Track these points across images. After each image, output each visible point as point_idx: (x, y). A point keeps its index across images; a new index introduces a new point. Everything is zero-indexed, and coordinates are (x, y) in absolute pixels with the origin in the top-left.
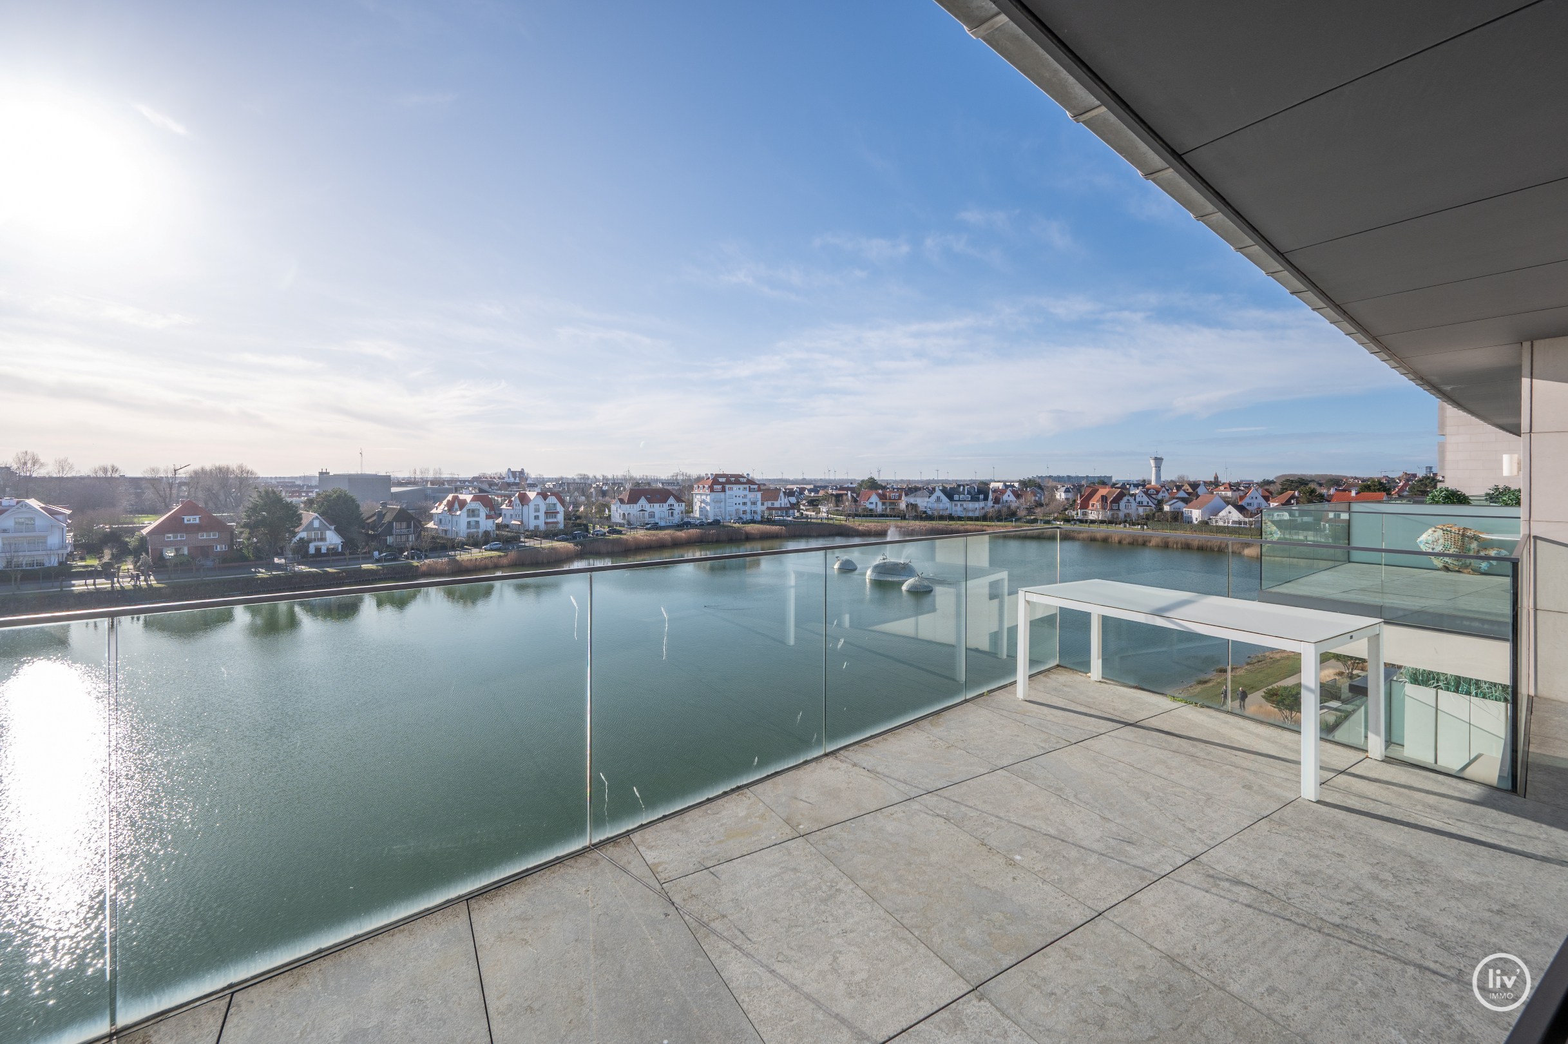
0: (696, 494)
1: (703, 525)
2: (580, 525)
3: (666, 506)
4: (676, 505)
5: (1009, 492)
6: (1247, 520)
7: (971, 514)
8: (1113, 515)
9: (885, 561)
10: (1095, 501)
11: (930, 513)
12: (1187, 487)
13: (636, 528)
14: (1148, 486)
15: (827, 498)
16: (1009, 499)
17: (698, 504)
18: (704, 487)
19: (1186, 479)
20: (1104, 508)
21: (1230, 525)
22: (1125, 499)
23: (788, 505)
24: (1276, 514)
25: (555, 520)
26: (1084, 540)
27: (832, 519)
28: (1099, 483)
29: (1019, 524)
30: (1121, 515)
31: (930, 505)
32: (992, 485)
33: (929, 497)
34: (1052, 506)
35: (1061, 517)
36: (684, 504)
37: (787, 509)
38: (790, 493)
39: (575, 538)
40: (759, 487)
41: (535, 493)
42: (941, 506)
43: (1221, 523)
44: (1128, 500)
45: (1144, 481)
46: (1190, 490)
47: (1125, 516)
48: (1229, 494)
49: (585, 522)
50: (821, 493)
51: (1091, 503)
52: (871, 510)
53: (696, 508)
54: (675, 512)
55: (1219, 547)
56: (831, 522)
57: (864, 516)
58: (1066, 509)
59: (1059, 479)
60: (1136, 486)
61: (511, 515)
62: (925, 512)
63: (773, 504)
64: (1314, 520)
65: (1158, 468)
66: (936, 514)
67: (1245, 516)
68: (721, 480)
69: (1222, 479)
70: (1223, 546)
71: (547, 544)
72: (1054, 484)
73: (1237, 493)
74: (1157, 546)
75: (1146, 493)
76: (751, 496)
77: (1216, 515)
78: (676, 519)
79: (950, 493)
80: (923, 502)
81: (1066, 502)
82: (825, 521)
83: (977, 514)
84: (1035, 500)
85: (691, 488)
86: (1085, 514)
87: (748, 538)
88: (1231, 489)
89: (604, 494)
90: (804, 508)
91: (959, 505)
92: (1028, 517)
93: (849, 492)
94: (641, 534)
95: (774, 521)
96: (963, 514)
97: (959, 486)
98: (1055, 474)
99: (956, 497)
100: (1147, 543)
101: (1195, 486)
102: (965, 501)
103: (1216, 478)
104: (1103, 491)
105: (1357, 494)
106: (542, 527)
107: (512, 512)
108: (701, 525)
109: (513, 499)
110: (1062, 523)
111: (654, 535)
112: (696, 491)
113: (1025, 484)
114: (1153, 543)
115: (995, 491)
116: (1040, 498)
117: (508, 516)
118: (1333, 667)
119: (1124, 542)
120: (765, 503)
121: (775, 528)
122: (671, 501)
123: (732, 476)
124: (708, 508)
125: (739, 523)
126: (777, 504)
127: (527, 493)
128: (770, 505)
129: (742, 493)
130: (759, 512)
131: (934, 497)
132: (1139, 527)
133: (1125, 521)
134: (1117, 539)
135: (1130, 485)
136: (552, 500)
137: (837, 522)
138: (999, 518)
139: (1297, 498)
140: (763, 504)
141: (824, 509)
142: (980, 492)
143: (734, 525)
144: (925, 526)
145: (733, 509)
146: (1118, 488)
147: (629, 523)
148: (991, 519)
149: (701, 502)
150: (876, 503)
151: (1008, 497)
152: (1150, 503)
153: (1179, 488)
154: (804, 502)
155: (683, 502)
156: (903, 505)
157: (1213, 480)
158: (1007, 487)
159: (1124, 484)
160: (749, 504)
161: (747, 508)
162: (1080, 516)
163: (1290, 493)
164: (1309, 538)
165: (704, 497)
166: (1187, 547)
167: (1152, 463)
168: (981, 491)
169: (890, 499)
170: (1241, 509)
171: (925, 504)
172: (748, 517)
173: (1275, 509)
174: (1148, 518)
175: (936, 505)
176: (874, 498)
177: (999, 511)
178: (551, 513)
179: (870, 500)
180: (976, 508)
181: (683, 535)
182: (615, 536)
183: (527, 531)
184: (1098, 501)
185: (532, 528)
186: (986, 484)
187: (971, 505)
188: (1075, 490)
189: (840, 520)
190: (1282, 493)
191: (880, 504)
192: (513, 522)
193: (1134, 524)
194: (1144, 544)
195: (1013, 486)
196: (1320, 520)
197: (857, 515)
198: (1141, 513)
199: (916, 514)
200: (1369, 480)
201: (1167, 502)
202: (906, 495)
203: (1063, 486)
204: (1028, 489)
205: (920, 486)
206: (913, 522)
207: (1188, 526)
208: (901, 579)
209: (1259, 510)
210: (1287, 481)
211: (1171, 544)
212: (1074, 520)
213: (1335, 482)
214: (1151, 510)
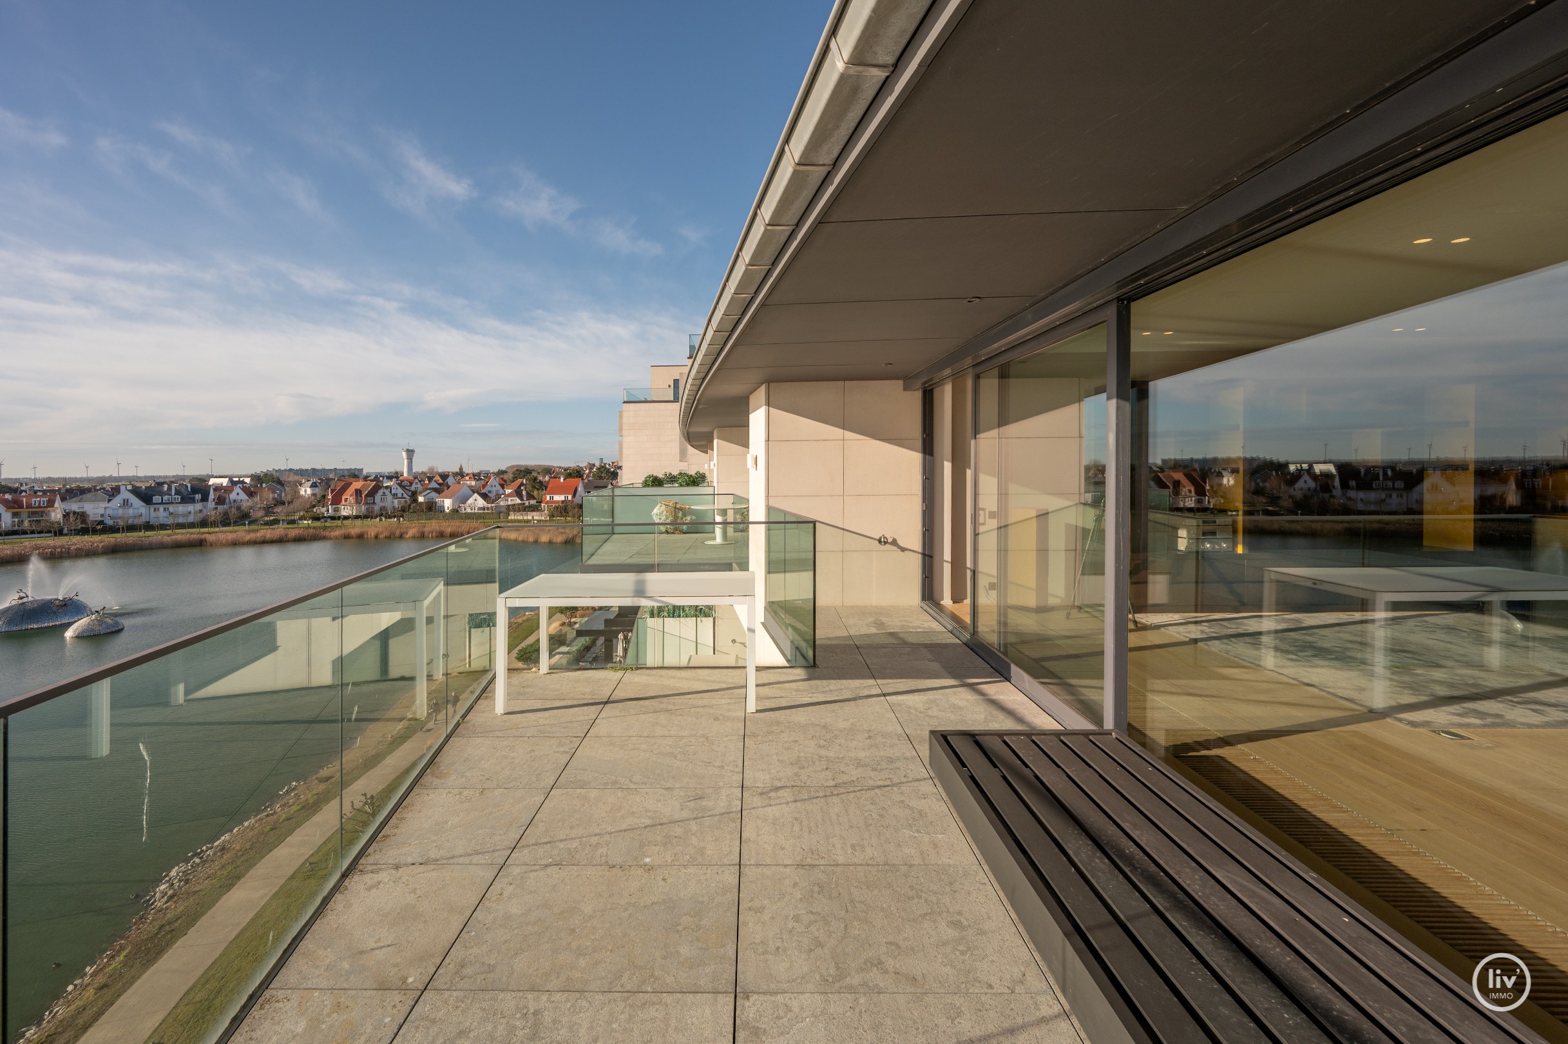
5: (237, 489)
6: (489, 505)
7: (181, 520)
8: (368, 509)
9: (25, 600)
10: (349, 495)
11: (109, 522)
12: (438, 478)
14: (401, 478)
16: (239, 498)
19: (435, 470)
20: (358, 502)
21: (476, 511)
22: (381, 492)
24: (510, 499)
26: (336, 538)
28: (349, 476)
29: (253, 527)
30: (377, 508)
31: (109, 512)
32: (212, 481)
33: (109, 501)
34: (296, 504)
35: (309, 514)
42: (131, 511)
43: (469, 510)
44: (384, 493)
45: (397, 473)
46: (441, 481)
47: (381, 509)
48: (473, 483)
51: (343, 498)
58: (314, 506)
59: (302, 472)
60: (390, 478)
62: (101, 522)
64: (537, 502)
65: (410, 459)
66: (121, 524)
67: (488, 503)
69: (466, 470)
72: (297, 478)
73: (479, 482)
74: (414, 537)
75: (400, 485)
77: (464, 502)
79: (147, 493)
80: (94, 509)
81: (313, 498)
83: (191, 519)
86: (337, 510)
88: (475, 479)
91: (161, 509)
92: (266, 519)
96: (170, 521)
97: (161, 484)
98: (296, 467)
99: (156, 499)
100: (404, 536)
101: (444, 476)
102: (172, 503)
103: (461, 469)
104: (357, 485)
105: (564, 480)
110: (310, 522)
113: (258, 479)
114: (410, 533)
115: (217, 488)
116: (280, 495)
118: (559, 620)
119: (381, 536)
131: (117, 501)
132: (396, 519)
133: (381, 515)
134: (373, 534)
135: (383, 477)
138: (225, 521)
139: (525, 485)
142: (195, 490)
144: (101, 542)
146: (371, 481)
148: (214, 524)
151: (238, 495)
152: (405, 495)
153: (430, 479)
156: (56, 515)
157: (458, 471)
158: (234, 483)
159: (376, 476)
162: (331, 513)
163: (520, 480)
164: (535, 518)
166: (442, 535)
167: (404, 454)
168: (197, 489)
169: (29, 506)
170: (485, 496)
171: (102, 511)
173: (510, 495)
174: (403, 510)
175: (121, 511)
177: (226, 513)
180: (192, 510)
184: (351, 495)
186: (203, 480)
187: (181, 509)
188: (323, 484)
190: (513, 481)
191: (7, 516)
193: (390, 517)
194: (401, 537)
195: (243, 482)
196: (541, 502)
198: (397, 506)
199: (84, 526)
200: (569, 468)
201: (421, 493)
202: (63, 499)
203: (308, 481)
204: (264, 485)
205: (86, 486)
206: (77, 539)
207: (441, 515)
208: (57, 623)
209: (498, 497)
210: (517, 470)
211: (426, 533)
212: (324, 517)
213: (548, 471)
214: (406, 502)
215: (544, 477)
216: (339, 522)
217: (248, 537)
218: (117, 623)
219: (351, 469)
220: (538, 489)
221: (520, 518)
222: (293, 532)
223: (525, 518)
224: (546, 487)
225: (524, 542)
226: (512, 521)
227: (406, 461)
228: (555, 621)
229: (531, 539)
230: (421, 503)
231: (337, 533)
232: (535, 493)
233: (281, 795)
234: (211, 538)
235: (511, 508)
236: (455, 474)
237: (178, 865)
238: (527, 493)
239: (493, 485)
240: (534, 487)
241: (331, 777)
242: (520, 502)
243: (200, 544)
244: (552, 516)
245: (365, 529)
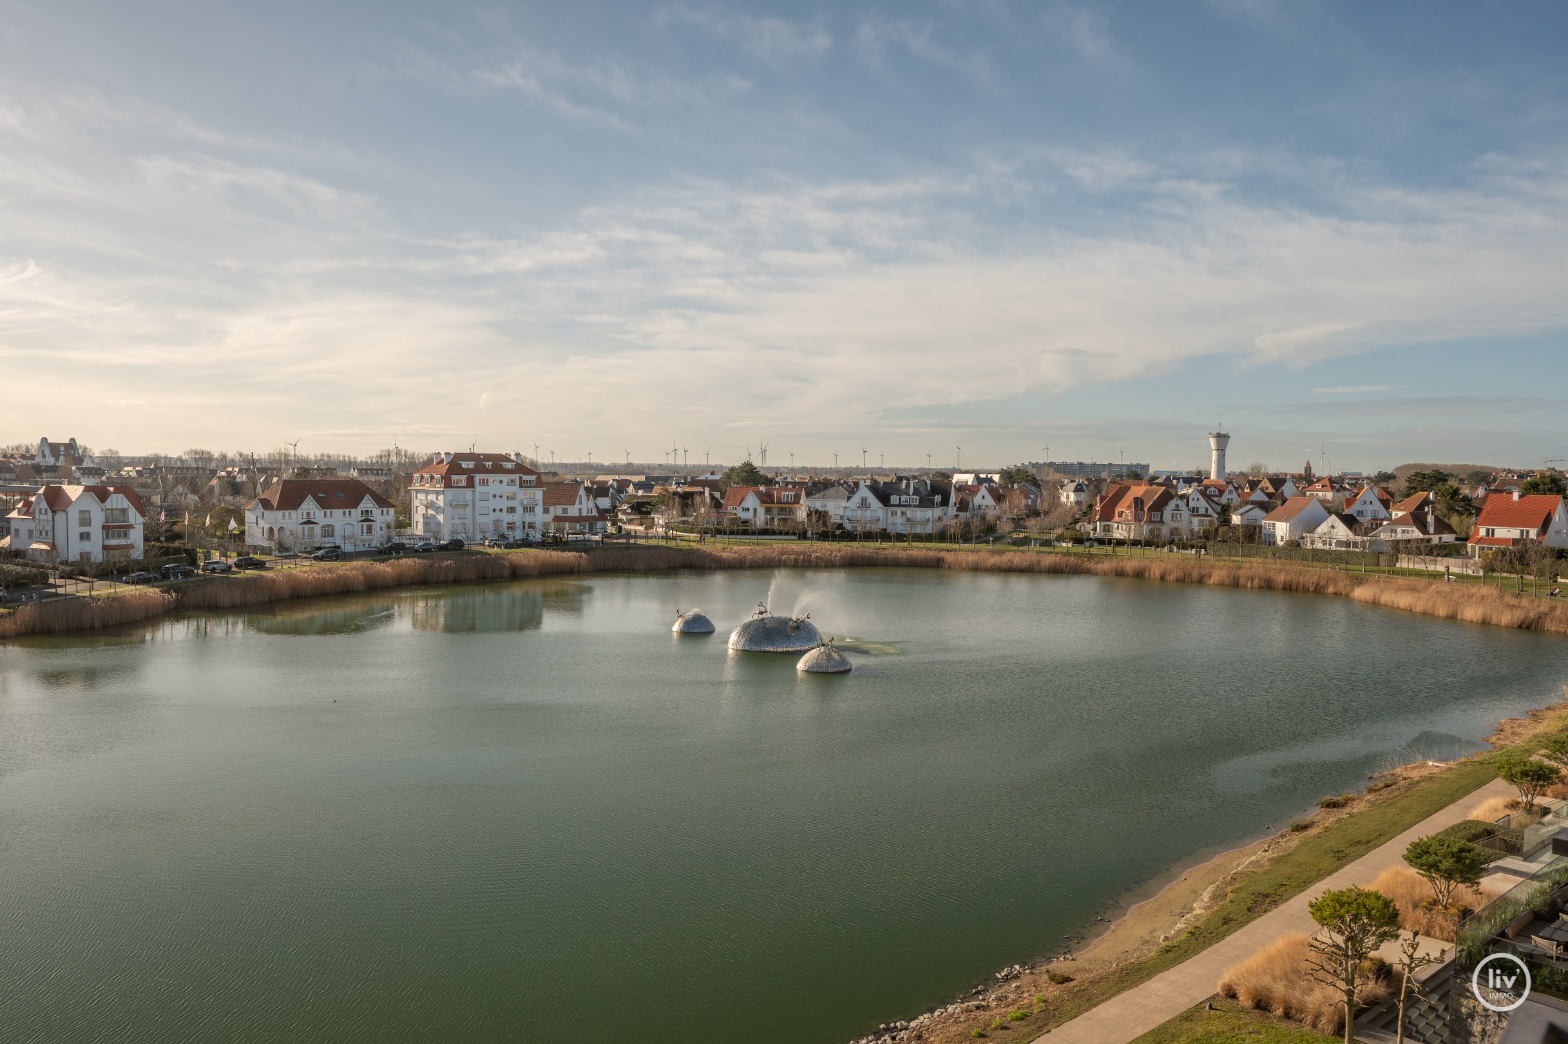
0: (418, 491)
1: (429, 550)
2: (177, 551)
3: (356, 514)
4: (377, 513)
5: (983, 491)
6: (1359, 539)
7: (918, 530)
8: (1151, 531)
9: (765, 615)
10: (1124, 508)
11: (848, 526)
12: (1266, 484)
13: (295, 556)
14: (1206, 482)
15: (666, 500)
16: (984, 503)
17: (422, 510)
18: (432, 478)
19: (1262, 471)
20: (1137, 518)
21: (1333, 547)
22: (1172, 504)
23: (595, 513)
24: (1399, 530)
25: (122, 542)
26: (1105, 574)
27: (674, 538)
28: (1128, 476)
29: (999, 546)
30: (1165, 530)
31: (849, 513)
32: (957, 478)
33: (849, 499)
34: (1054, 516)
35: (1068, 534)
36: (392, 511)
37: (592, 520)
38: (600, 490)
39: (165, 576)
40: (539, 479)
41: (81, 488)
42: (869, 514)
43: (1319, 545)
44: (1177, 506)
45: (1199, 473)
46: (1271, 490)
47: (1172, 533)
48: (1329, 495)
49: (189, 546)
50: (657, 491)
51: (1117, 510)
52: (745, 522)
53: (418, 518)
54: (376, 527)
55: (1317, 585)
56: (672, 544)
57: (732, 533)
58: (1077, 521)
59: (1065, 468)
60: (1188, 481)
61: (30, 531)
62: (840, 526)
63: (565, 510)
64: (1457, 539)
65: (1221, 450)
66: (859, 529)
67: (1356, 534)
68: (464, 465)
69: (1317, 472)
70: (1323, 583)
71: (103, 590)
72: (1057, 476)
73: (1340, 494)
74: (1221, 585)
75: (1204, 493)
76: (524, 495)
77: (1312, 530)
78: (377, 538)
79: (883, 494)
80: (836, 508)
81: (1077, 508)
82: (662, 543)
83: (929, 529)
84: (1027, 506)
85: (409, 479)
86: (1107, 529)
87: (516, 574)
88: (1333, 488)
89: (235, 488)
90: (624, 517)
91: (899, 513)
92: (1015, 535)
93: (707, 491)
94: (305, 570)
95: (567, 543)
96: (906, 530)
97: (900, 479)
98: (1058, 460)
99: (894, 499)
100: (1206, 580)
101: (1278, 482)
102: (909, 506)
103: (1308, 468)
104: (1137, 490)
105: (1521, 497)
106: (98, 556)
107: (32, 526)
108: (426, 550)
109: (33, 499)
110: (1070, 545)
111: (330, 570)
112: (417, 486)
113: (1009, 476)
114: (1215, 578)
115: (962, 488)
116: (1034, 502)
117: (24, 533)
119: (1171, 578)
120: (552, 509)
121: (568, 556)
122: (367, 503)
123: (488, 457)
124: (441, 518)
125: (499, 546)
126: (573, 511)
127: (65, 487)
128: (559, 513)
129: (506, 490)
130: (539, 526)
131: (856, 499)
132: (1194, 551)
133: (1172, 542)
134: (1157, 573)
135: (1178, 479)
136: (118, 501)
137: (683, 544)
138: (966, 536)
139: (1432, 503)
140: (546, 511)
141: (660, 519)
142: (935, 490)
143: (490, 550)
144: (840, 551)
145: (489, 520)
146: (1159, 484)
147: (282, 547)
148: (953, 539)
149: (427, 507)
150: (755, 510)
151: (983, 499)
152: (1210, 510)
153: (1253, 485)
154: (625, 507)
155: (392, 506)
156: (801, 514)
157: (1303, 472)
158: (980, 481)
159: (1168, 479)
160: (520, 510)
161: (517, 518)
162: (1099, 533)
163: (1421, 495)
164: (1453, 570)
165: (432, 497)
166: (1268, 586)
167: (1212, 442)
168: (938, 488)
169: (779, 502)
170: (1350, 521)
171: (841, 512)
172: (519, 535)
173: (1400, 521)
174: (1207, 536)
175: (859, 513)
176: (751, 501)
177: (967, 524)
178: (115, 527)
179: (745, 505)
180: (928, 517)
181: (388, 569)
182: (250, 573)
183: (66, 563)
184: (1129, 507)
185: (74, 555)
186: (946, 475)
187: (919, 514)
188: (1092, 487)
189: (689, 540)
190: (1408, 496)
191: (761, 511)
192: (35, 546)
193: (1185, 547)
194: (1201, 581)
195: (991, 480)
196: (1466, 539)
197: (719, 532)
198: (1196, 529)
199: (824, 529)
200: (1530, 473)
201: (1236, 509)
202: (809, 494)
203: (1072, 481)
204: (1016, 486)
205: (834, 478)
206: (818, 545)
207: (1269, 550)
208: (790, 649)
209: (1376, 524)
210: (1417, 474)
211: (1242, 581)
212: (1089, 539)
213: (1482, 477)
214: (1211, 522)
215: (1474, 488)
216: (1109, 549)
217: (994, 560)
218: (844, 661)
219: (1132, 465)
220: (1460, 513)
221: (1420, 567)
222: (1048, 560)
223: (1431, 568)
224: (1479, 511)
225: (1428, 616)
226: (1404, 573)
227: (1214, 454)
228: (1495, 793)
229: (1442, 612)
230: (1236, 527)
231: (1105, 566)
232: (1454, 520)
233: (998, 979)
234: (949, 557)
235: (1400, 547)
236: (1297, 479)
237: (867, 1036)
238: (1437, 519)
239: (1368, 502)
240: (1451, 509)
241: (1068, 979)
242: (1421, 536)
243: (936, 564)
244: (1490, 568)
245: (1146, 563)
